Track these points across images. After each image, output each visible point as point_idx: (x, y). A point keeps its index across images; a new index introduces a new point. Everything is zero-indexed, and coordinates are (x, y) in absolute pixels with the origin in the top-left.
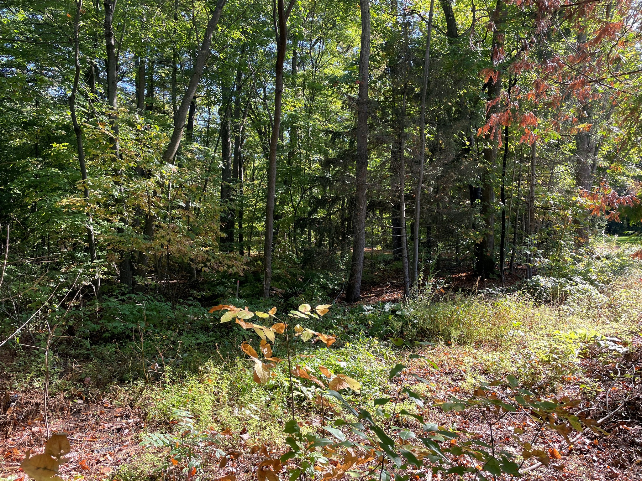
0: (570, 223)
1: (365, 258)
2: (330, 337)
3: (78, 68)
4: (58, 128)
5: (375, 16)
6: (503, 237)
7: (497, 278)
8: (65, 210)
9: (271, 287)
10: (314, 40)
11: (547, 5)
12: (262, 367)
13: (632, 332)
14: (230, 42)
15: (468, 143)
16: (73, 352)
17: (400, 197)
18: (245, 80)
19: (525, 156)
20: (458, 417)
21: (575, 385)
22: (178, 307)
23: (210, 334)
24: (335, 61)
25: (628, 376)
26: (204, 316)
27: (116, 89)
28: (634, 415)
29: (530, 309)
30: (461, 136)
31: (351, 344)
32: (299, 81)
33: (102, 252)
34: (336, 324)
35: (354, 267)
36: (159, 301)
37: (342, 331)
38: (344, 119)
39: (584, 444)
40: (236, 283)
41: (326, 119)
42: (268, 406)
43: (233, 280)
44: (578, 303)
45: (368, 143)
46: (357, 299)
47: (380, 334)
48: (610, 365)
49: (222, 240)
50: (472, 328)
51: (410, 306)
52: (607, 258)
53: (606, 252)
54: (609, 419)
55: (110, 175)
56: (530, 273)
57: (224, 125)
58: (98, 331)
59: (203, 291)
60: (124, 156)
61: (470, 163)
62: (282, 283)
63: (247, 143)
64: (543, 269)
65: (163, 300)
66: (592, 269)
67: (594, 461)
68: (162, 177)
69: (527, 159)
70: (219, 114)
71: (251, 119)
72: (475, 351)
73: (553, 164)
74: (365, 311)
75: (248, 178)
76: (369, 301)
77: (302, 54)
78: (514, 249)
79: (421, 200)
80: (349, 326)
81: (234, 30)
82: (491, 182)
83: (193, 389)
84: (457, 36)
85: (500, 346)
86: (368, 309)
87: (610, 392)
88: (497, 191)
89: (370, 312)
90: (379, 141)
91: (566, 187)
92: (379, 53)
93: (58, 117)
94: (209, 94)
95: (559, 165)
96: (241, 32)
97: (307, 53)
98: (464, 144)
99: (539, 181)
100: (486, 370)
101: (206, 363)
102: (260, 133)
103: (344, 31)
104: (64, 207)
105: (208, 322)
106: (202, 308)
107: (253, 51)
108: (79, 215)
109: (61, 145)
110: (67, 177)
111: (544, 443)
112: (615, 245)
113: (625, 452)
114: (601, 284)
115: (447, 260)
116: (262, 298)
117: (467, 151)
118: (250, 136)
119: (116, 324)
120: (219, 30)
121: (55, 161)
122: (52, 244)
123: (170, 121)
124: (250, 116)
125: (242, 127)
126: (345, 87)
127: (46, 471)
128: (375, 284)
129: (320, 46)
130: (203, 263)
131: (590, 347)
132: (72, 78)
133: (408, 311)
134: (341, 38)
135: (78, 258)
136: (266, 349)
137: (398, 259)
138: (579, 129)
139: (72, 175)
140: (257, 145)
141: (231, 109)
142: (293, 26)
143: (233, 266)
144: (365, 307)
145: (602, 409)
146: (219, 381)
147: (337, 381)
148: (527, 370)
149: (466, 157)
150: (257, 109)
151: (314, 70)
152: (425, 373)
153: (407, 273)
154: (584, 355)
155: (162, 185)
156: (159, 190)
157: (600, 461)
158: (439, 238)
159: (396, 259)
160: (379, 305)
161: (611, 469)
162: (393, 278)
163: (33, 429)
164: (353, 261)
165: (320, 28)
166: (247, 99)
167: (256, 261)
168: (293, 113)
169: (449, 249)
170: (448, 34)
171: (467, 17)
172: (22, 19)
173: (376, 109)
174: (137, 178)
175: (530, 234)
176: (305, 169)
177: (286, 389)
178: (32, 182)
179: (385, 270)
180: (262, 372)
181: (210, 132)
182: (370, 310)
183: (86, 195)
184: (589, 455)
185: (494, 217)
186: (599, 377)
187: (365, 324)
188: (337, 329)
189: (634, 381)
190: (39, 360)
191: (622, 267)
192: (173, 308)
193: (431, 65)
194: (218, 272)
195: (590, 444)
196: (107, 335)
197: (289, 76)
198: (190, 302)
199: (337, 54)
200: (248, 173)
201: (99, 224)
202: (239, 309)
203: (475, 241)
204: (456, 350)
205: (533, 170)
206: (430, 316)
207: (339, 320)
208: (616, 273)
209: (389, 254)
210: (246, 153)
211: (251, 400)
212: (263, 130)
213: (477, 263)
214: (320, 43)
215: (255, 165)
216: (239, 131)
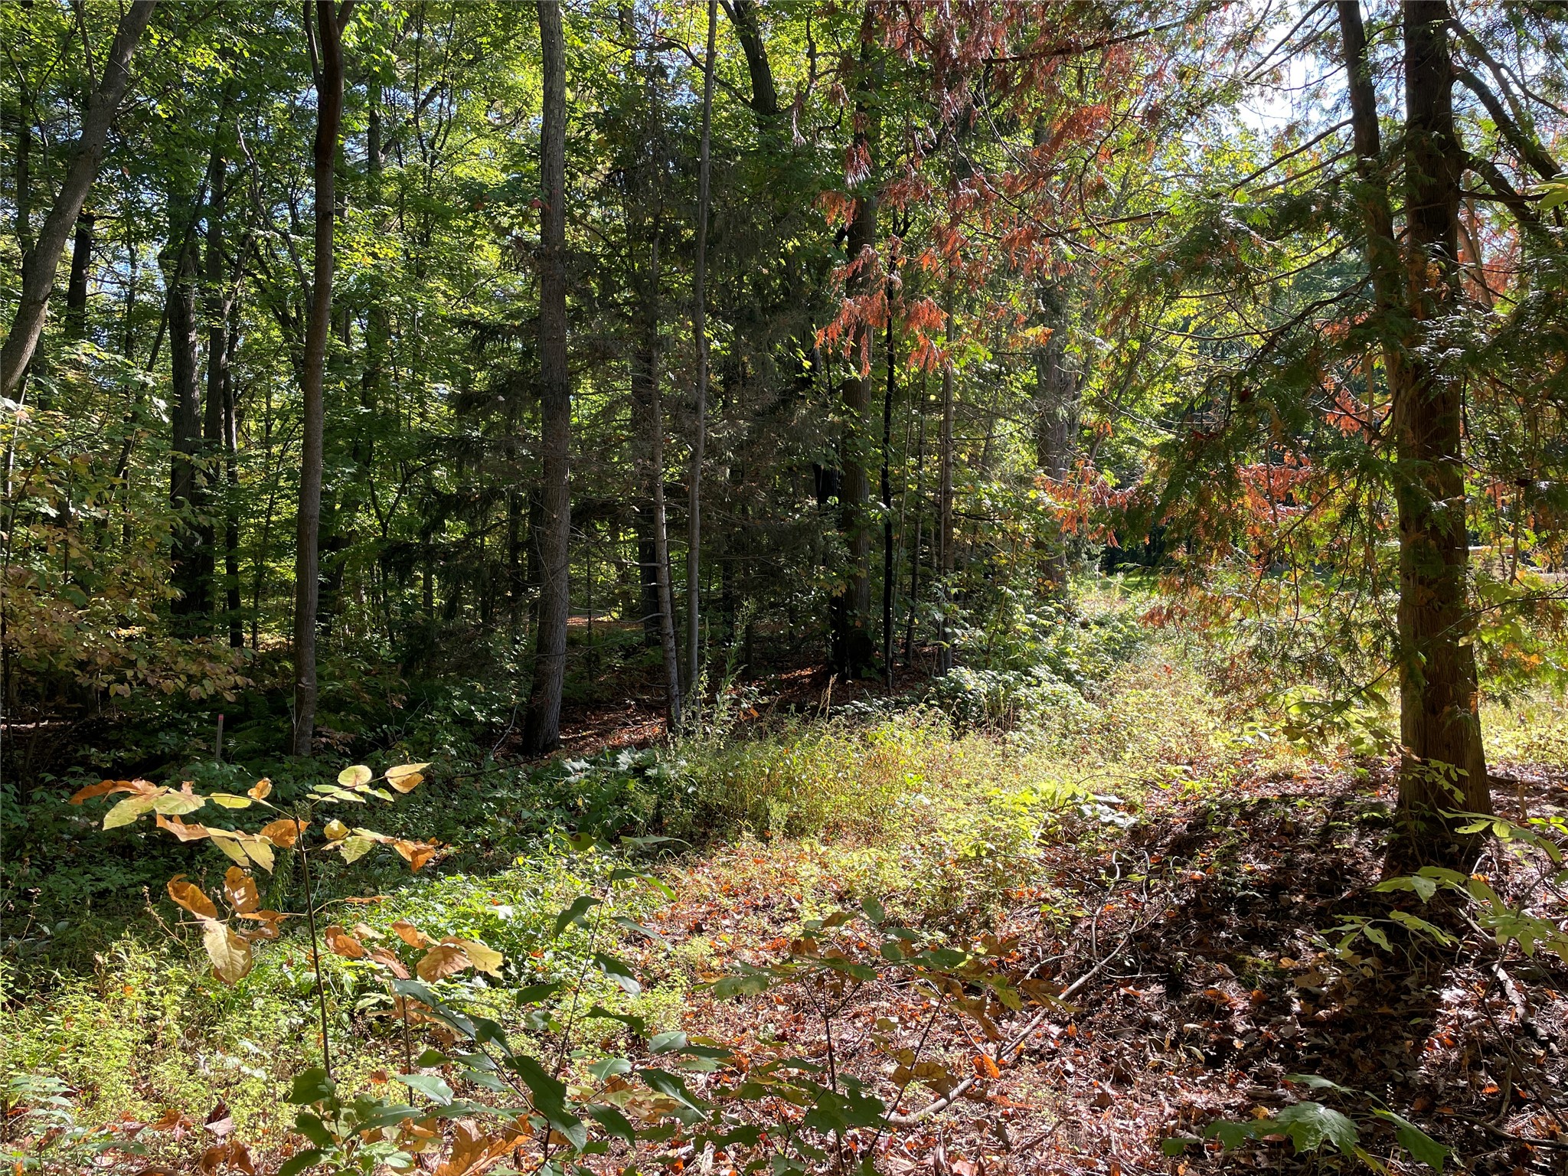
0: (1028, 548)
1: (572, 643)
2: (422, 846)
5: (578, 42)
6: (889, 583)
7: (878, 677)
9: (315, 727)
10: (427, 89)
11: (955, 56)
12: (228, 940)
13: (1145, 782)
14: (187, 75)
15: (807, 364)
17: (652, 490)
18: (236, 180)
19: (933, 398)
20: (781, 1008)
21: (1032, 906)
22: (37, 796)
23: (136, 864)
24: (482, 146)
25: (1135, 878)
28: (1148, 962)
29: (943, 745)
30: (792, 347)
31: (528, 860)
32: (389, 191)
34: (492, 812)
35: (541, 667)
37: (509, 829)
38: (513, 295)
39: (1047, 1036)
40: (214, 721)
41: (462, 291)
42: (300, 1038)
43: (205, 715)
44: (1042, 726)
45: (569, 357)
46: (551, 746)
47: (604, 827)
48: (1101, 858)
49: (177, 607)
50: (818, 796)
51: (678, 754)
52: (1101, 624)
53: (1101, 610)
54: (1099, 976)
56: (946, 662)
57: (176, 299)
59: (118, 749)
61: (811, 412)
62: (347, 715)
63: (247, 347)
64: (971, 652)
66: (1071, 648)
67: (1068, 1073)
69: (938, 406)
70: (161, 266)
71: (257, 282)
72: (824, 849)
73: (993, 416)
74: (568, 774)
75: (253, 439)
76: (582, 749)
77: (396, 121)
78: (912, 609)
79: (702, 498)
80: (526, 814)
81: (198, 45)
82: (859, 458)
83: (79, 1016)
84: (775, 111)
85: (880, 832)
86: (577, 767)
87: (1101, 916)
88: (873, 478)
89: (582, 775)
90: (597, 354)
91: (1019, 469)
92: (588, 134)
94: (129, 211)
95: (1001, 420)
96: (217, 51)
97: (408, 122)
98: (799, 367)
99: (963, 456)
100: (848, 892)
101: (114, 944)
102: (284, 321)
103: (503, 73)
107: (257, 103)
111: (966, 1044)
112: (1118, 595)
113: (1131, 1045)
114: (1089, 682)
115: (770, 639)
116: (290, 757)
117: (806, 383)
118: (257, 328)
120: (154, 42)
124: (254, 276)
125: (230, 304)
126: (505, 214)
128: (597, 705)
129: (441, 105)
130: (113, 671)
131: (1065, 820)
133: (672, 768)
134: (497, 91)
136: (242, 891)
137: (657, 643)
138: (1027, 339)
140: (277, 353)
141: (195, 253)
142: (366, 48)
143: (204, 676)
144: (569, 764)
145: (1084, 956)
146: (153, 989)
147: (440, 956)
148: (933, 882)
149: (803, 397)
150: (274, 256)
151: (428, 165)
152: (709, 913)
153: (674, 675)
154: (1050, 839)
157: (1080, 1071)
158: (747, 587)
159: (651, 642)
160: (604, 756)
161: (1100, 1087)
162: (644, 689)
164: (539, 651)
165: (442, 60)
166: (243, 230)
167: (278, 661)
168: (371, 272)
169: (775, 614)
170: (754, 105)
171: (799, 67)
173: (587, 275)
175: (945, 575)
176: (409, 418)
177: (348, 990)
179: (623, 670)
180: (226, 952)
181: (137, 315)
182: (582, 770)
184: (1057, 1061)
185: (869, 538)
186: (1080, 886)
187: (567, 805)
188: (495, 824)
189: (1148, 887)
191: (1130, 642)
192: (24, 799)
193: (716, 175)
194: (161, 694)
195: (1060, 1037)
197: (359, 177)
199: (487, 130)
200: (251, 425)
202: (163, 789)
203: (829, 594)
204: (781, 850)
205: (947, 430)
206: (725, 774)
207: (500, 802)
208: (1117, 655)
209: (633, 631)
210: (245, 373)
211: (247, 1031)
212: (293, 314)
213: (835, 646)
214: (442, 97)
215: (273, 405)
216: (222, 315)
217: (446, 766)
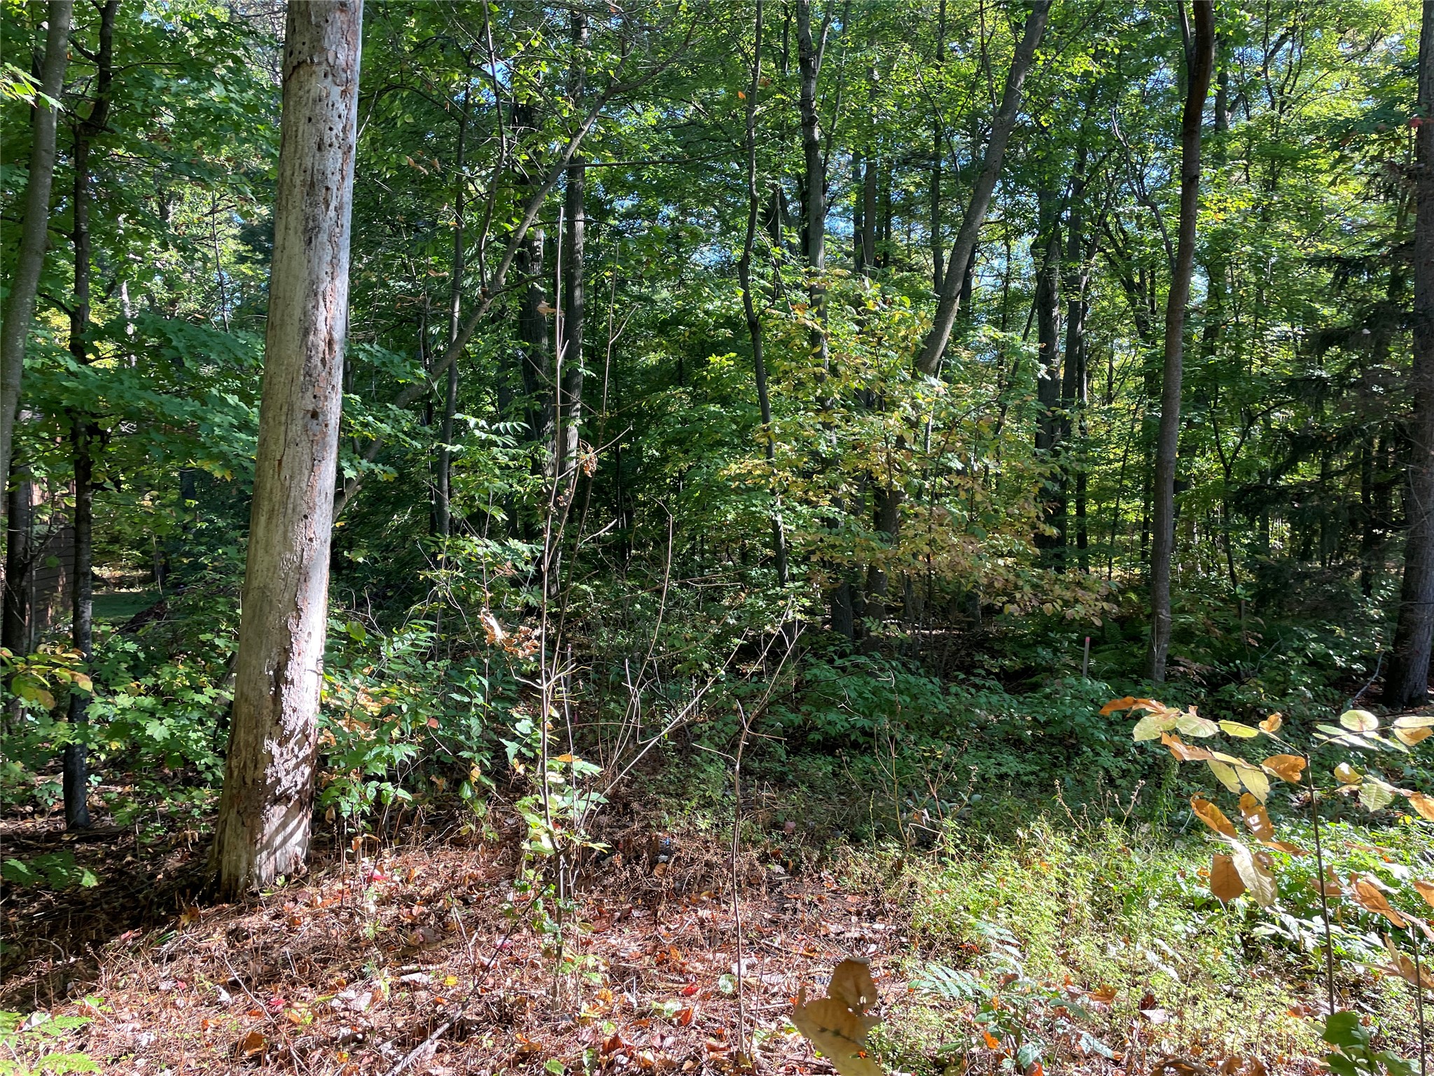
3: (754, 201)
4: (718, 326)
8: (734, 485)
9: (1170, 656)
10: (1273, 39)
12: (1254, 864)
14: (1067, 85)
16: (756, 765)
18: (1094, 170)
22: (953, 690)
23: (1027, 756)
24: (1333, 80)
26: (1011, 715)
27: (822, 231)
32: (1235, 146)
33: (798, 566)
35: (1408, 615)
36: (912, 674)
38: (1362, 226)
40: (1081, 642)
41: (1309, 230)
42: (1196, 947)
43: (1074, 636)
49: (1047, 543)
55: (812, 410)
57: (1043, 278)
58: (800, 726)
59: (1003, 658)
60: (842, 369)
62: (1197, 647)
63: (1096, 315)
65: (921, 671)
68: (915, 406)
70: (1033, 255)
71: (1107, 256)
75: (1098, 396)
77: (1243, 78)
81: (1075, 55)
83: (1009, 878)
93: (719, 304)
94: (1009, 214)
96: (1092, 56)
97: (1258, 74)
101: (1032, 824)
102: (1129, 287)
104: (732, 479)
105: (1023, 728)
106: (1006, 696)
107: (1116, 95)
108: (759, 494)
109: (724, 359)
110: (734, 420)
116: (1148, 681)
118: (1104, 297)
119: (832, 716)
120: (1040, 63)
121: (712, 389)
122: (707, 551)
123: (927, 286)
124: (1104, 251)
125: (1085, 278)
127: (839, 1039)
129: (1291, 50)
130: (1005, 594)
132: (742, 222)
135: (753, 578)
136: (1256, 818)
139: (743, 416)
140: (1122, 317)
141: (1059, 238)
143: (1077, 601)
146: (1068, 870)
151: (1276, 112)
155: (913, 425)
156: (909, 436)
163: (700, 913)
164: (1404, 598)
166: (1098, 213)
167: (1123, 592)
168: (1223, 227)
172: (654, 122)
174: (859, 413)
176: (1251, 363)
178: (678, 433)
180: (1253, 876)
181: (1010, 300)
183: (769, 454)
190: (702, 776)
192: (945, 692)
196: (815, 736)
197: (1208, 140)
198: (978, 681)
199: (1339, 63)
200: (1096, 384)
201: (793, 510)
202: (1174, 710)
210: (1094, 338)
212: (1137, 280)
214: (1293, 41)
215: (1115, 364)
216: (1079, 289)
217: (1302, 707)
